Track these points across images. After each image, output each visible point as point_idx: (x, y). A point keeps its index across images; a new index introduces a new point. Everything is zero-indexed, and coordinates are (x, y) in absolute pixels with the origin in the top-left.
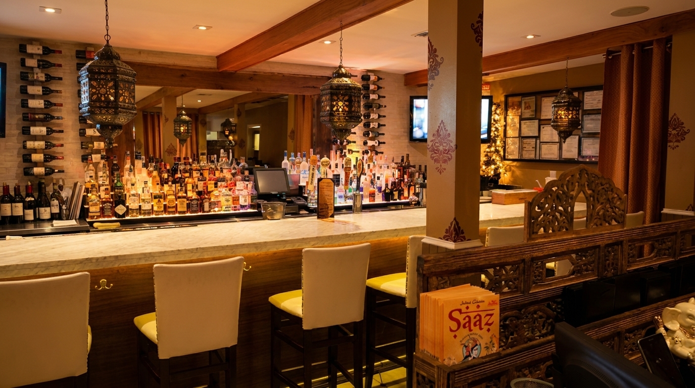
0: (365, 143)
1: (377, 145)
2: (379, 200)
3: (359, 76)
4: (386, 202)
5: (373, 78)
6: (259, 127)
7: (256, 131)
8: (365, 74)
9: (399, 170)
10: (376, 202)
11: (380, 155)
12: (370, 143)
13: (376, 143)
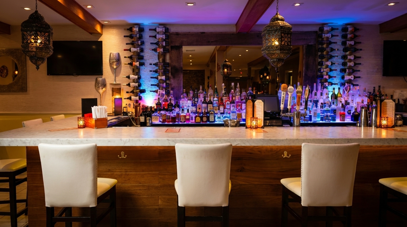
0: (343, 78)
1: (353, 79)
2: (348, 120)
3: (340, 28)
4: (353, 122)
5: (350, 29)
6: (292, 71)
7: (290, 74)
8: (344, 27)
9: (369, 97)
10: (346, 122)
11: (356, 87)
12: (347, 77)
13: (352, 77)
